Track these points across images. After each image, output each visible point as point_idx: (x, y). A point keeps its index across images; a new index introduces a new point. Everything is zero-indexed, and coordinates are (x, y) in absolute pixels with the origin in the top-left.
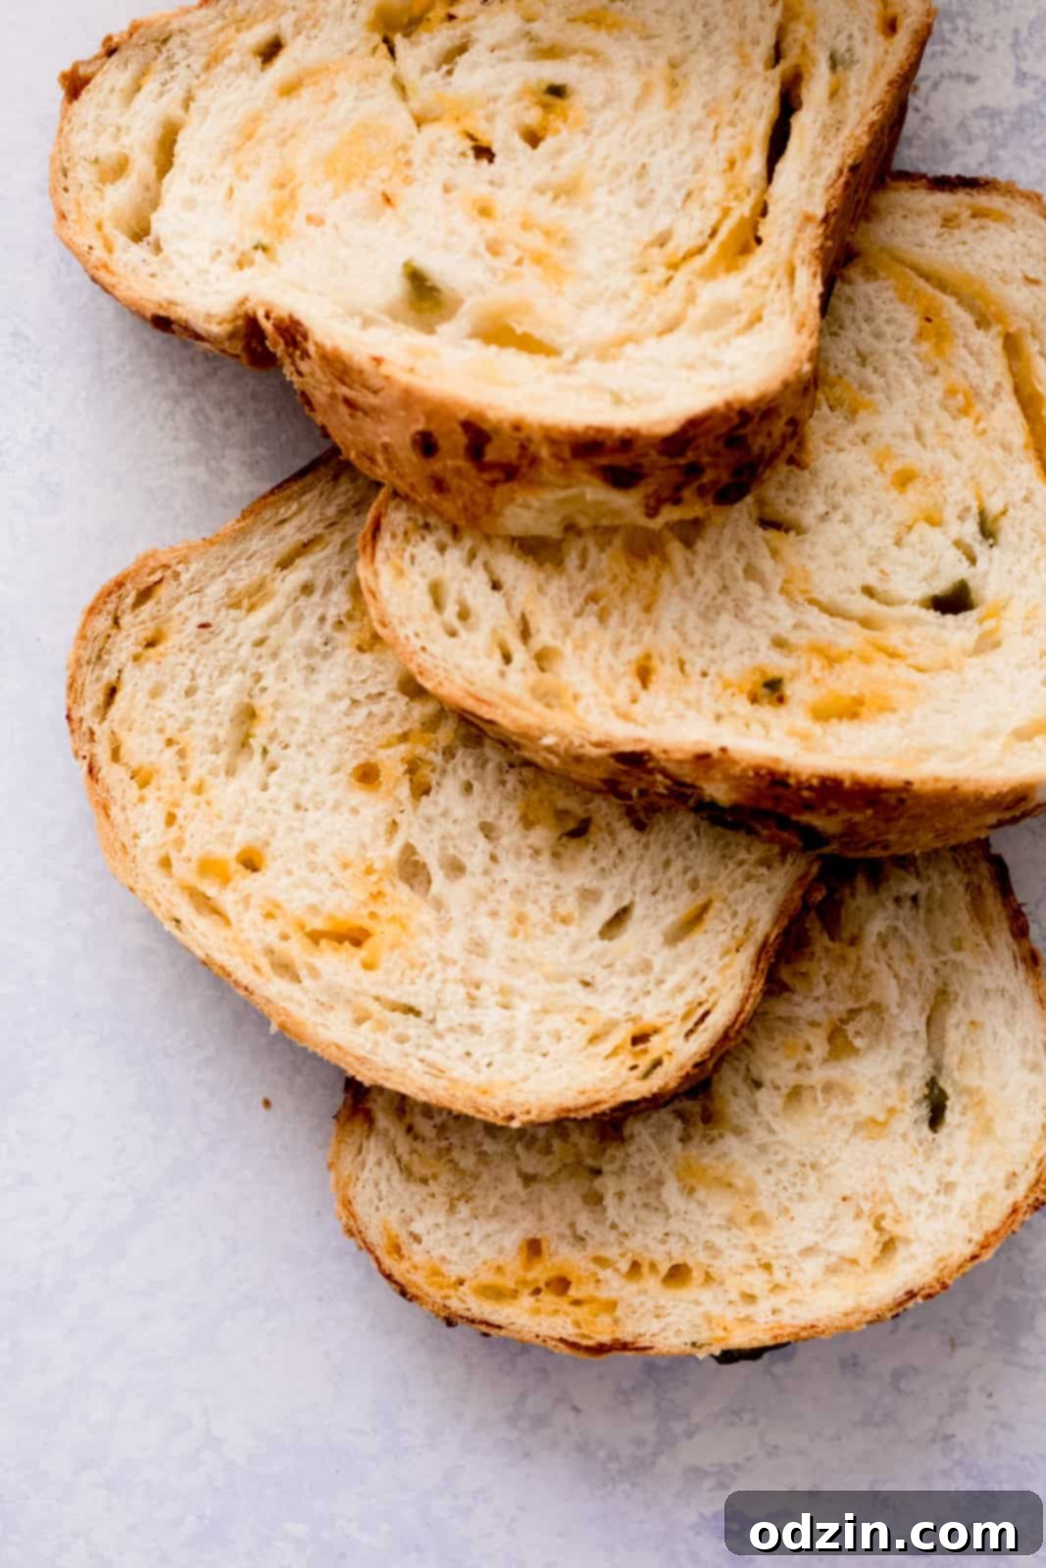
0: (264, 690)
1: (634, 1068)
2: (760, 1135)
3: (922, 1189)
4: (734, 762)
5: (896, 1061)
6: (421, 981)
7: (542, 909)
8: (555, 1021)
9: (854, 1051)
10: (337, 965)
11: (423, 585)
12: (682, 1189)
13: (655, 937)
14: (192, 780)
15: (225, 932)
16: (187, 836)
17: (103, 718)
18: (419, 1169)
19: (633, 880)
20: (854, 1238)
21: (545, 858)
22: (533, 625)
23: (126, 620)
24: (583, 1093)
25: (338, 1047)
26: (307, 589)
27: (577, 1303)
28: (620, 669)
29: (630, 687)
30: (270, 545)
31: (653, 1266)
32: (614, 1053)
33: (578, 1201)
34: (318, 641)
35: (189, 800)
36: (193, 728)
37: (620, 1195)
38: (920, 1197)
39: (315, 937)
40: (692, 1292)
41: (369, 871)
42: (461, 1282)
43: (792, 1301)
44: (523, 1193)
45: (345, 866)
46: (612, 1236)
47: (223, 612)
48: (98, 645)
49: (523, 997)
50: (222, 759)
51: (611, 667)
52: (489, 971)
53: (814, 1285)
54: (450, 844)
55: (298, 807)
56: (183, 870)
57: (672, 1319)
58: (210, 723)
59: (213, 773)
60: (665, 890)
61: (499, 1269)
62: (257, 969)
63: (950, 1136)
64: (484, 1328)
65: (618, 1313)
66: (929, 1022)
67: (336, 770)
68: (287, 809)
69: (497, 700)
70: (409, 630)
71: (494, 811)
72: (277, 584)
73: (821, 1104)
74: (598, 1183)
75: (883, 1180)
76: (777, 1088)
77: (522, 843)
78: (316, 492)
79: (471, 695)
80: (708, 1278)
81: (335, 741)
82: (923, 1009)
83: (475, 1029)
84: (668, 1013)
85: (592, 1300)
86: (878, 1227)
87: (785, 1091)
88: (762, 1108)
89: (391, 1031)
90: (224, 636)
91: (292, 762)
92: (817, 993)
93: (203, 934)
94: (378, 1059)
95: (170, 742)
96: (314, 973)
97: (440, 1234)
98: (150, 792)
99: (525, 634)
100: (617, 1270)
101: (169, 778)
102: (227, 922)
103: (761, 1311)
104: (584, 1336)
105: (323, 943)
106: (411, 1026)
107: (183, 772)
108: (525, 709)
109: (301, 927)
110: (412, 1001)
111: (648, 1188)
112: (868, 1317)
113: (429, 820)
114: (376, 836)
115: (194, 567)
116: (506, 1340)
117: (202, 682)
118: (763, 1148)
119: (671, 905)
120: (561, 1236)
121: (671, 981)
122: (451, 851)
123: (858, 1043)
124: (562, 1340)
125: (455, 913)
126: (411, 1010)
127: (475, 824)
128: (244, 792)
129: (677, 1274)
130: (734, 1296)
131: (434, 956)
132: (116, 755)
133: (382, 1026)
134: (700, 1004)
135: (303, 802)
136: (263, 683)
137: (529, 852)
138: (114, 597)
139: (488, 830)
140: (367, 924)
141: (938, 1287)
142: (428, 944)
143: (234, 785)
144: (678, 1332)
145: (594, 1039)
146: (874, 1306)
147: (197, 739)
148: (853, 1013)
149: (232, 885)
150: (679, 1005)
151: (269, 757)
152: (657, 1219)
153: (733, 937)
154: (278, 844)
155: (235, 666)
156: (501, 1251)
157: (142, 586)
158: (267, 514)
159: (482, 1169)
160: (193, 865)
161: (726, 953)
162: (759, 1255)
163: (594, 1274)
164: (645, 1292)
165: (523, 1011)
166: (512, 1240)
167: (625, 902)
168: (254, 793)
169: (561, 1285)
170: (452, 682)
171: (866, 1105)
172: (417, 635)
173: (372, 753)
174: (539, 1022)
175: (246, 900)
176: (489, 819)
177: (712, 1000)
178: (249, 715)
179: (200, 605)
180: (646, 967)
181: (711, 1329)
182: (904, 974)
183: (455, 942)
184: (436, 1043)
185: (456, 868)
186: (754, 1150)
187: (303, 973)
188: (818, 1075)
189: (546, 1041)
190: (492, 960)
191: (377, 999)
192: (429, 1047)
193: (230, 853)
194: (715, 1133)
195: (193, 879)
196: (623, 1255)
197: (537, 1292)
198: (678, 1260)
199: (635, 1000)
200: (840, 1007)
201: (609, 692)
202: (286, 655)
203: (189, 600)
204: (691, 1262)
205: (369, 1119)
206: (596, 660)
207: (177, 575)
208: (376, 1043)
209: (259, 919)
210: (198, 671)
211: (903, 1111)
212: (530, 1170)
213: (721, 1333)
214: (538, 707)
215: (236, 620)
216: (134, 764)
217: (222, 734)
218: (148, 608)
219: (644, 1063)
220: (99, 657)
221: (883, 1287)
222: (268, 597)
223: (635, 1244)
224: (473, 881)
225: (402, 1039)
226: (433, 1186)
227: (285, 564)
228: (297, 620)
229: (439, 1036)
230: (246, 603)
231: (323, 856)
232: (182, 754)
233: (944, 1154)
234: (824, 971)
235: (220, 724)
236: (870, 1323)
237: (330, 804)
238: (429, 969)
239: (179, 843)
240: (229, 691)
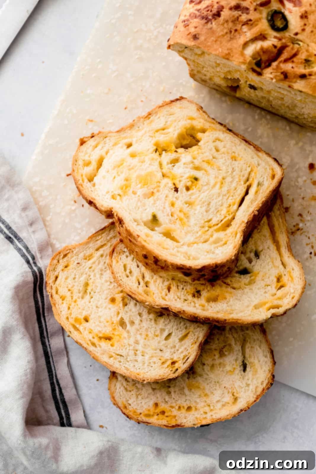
0: (90, 279)
1: (171, 371)
2: (205, 376)
3: (242, 386)
4: (186, 314)
5: (235, 357)
6: (124, 350)
7: (152, 333)
8: (155, 359)
9: (225, 355)
10: (104, 345)
11: (122, 265)
12: (188, 390)
13: (177, 340)
14: (74, 299)
15: (80, 335)
16: (72, 312)
17: (54, 284)
18: (129, 389)
19: (173, 327)
20: (228, 398)
21: (153, 321)
22: (145, 276)
23: (61, 261)
24: (160, 376)
25: (106, 362)
26: (102, 256)
27: (167, 416)
28: (164, 287)
29: (166, 292)
30: (94, 245)
31: (183, 407)
32: (168, 367)
33: (165, 393)
34: (103, 268)
35: (73, 304)
36: (75, 287)
37: (175, 392)
38: (242, 388)
39: (100, 338)
40: (193, 412)
41: (113, 323)
42: (141, 414)
43: (215, 413)
44: (153, 393)
45: (107, 322)
46: (174, 401)
47: (83, 260)
48: (54, 267)
49: (147, 353)
50: (80, 295)
51: (162, 287)
52: (140, 347)
53: (220, 409)
54: (131, 317)
55: (97, 307)
56: (72, 321)
57: (188, 419)
58: (78, 286)
59: (79, 298)
60: (180, 329)
61: (149, 410)
62: (88, 344)
63: (248, 373)
64: (146, 424)
65: (177, 418)
66: (242, 347)
67: (106, 299)
68: (95, 308)
69: (136, 293)
70: (118, 275)
71: (142, 310)
72: (95, 254)
73: (219, 368)
74: (170, 389)
75: (234, 384)
76: (208, 365)
77: (148, 318)
78: (105, 234)
79: (130, 292)
80: (196, 409)
81: (106, 292)
82: (240, 344)
83: (136, 361)
84: (179, 358)
85: (170, 416)
86: (233, 395)
87: (210, 366)
88: (205, 370)
89: (117, 360)
90: (82, 266)
91: (96, 296)
92: (216, 343)
93: (76, 335)
94: (114, 366)
95: (69, 290)
96: (100, 346)
97: (135, 403)
98: (64, 302)
99: (143, 277)
100: (175, 409)
101: (68, 298)
102: (81, 333)
103: (208, 416)
104: (169, 424)
105: (102, 340)
106: (122, 359)
107: (72, 297)
108: (142, 296)
109: (97, 336)
110: (122, 354)
111: (181, 390)
112: (232, 416)
113: (127, 312)
114: (114, 316)
115: (77, 250)
116: (152, 426)
117: (77, 276)
118: (206, 379)
119: (181, 333)
120: (162, 402)
121: (180, 350)
122: (131, 319)
123: (226, 353)
124: (164, 425)
125: (132, 334)
126: (121, 356)
127: (137, 313)
128: (85, 303)
129: (189, 408)
130: (202, 412)
131: (127, 344)
132: (57, 293)
133: (115, 359)
134: (186, 356)
135: (98, 306)
136: (91, 277)
137: (149, 320)
138: (58, 256)
139: (140, 315)
140: (112, 336)
141: (247, 409)
142: (126, 341)
143: (83, 301)
144: (190, 422)
145: (163, 363)
146: (233, 413)
147: (75, 290)
148: (224, 346)
149: (82, 325)
150: (182, 356)
151: (91, 295)
152: (184, 396)
153: (194, 340)
154: (92, 317)
155: (85, 273)
156: (149, 406)
157: (65, 254)
158: (94, 238)
159: (143, 388)
160: (74, 319)
161: (192, 344)
162: (207, 403)
163: (170, 410)
164: (182, 413)
165: (147, 357)
166: (151, 403)
167: (171, 332)
168: (87, 303)
169: (163, 413)
170: (127, 288)
171: (228, 368)
172: (120, 276)
173: (114, 295)
174: (150, 360)
175: (85, 329)
176: (141, 312)
177: (189, 355)
178: (87, 285)
179: (78, 258)
180: (175, 347)
181: (197, 421)
182: (235, 336)
183: (132, 341)
184: (127, 363)
185: (132, 323)
186: (204, 380)
187: (98, 346)
188: (217, 362)
189: (152, 364)
190: (140, 345)
191: (114, 353)
192: (126, 364)
193: (82, 317)
194: (195, 376)
195: (73, 322)
196: (176, 405)
197: (158, 415)
198: (189, 405)
199: (172, 354)
200: (222, 345)
201: (161, 293)
202: (96, 271)
203: (75, 257)
204: (192, 406)
205: (117, 378)
206: (159, 285)
207: (73, 252)
208: (114, 362)
209: (88, 333)
210: (76, 274)
211: (237, 368)
212: (154, 387)
213: (200, 421)
214: (145, 295)
215: (85, 262)
216: (61, 295)
217: (81, 289)
218: (66, 258)
219: (174, 370)
220: (54, 269)
221: (235, 409)
222: (92, 257)
223: (179, 402)
224: (136, 326)
225: (120, 362)
226: (132, 392)
227: (97, 250)
228: (99, 264)
229: (128, 362)
230: (88, 258)
231: (102, 319)
232: (72, 293)
233: (246, 378)
234: (217, 337)
235: (81, 286)
236: (233, 417)
237: (104, 307)
238: (125, 347)
239: (71, 314)
240: (83, 279)
